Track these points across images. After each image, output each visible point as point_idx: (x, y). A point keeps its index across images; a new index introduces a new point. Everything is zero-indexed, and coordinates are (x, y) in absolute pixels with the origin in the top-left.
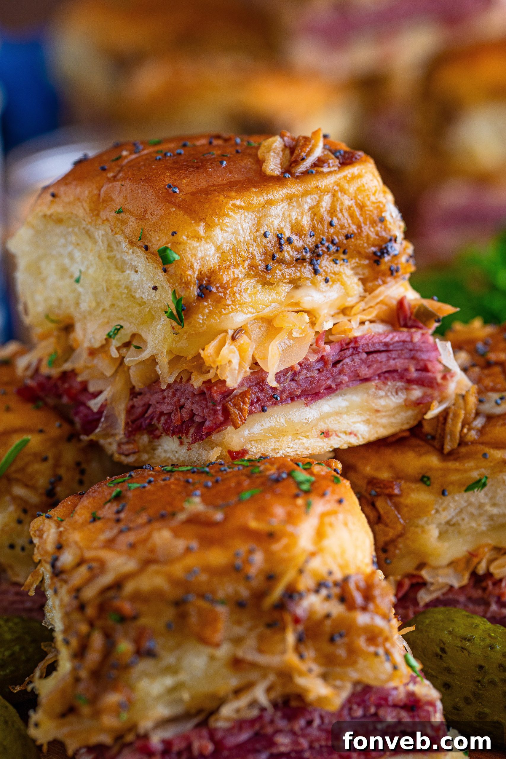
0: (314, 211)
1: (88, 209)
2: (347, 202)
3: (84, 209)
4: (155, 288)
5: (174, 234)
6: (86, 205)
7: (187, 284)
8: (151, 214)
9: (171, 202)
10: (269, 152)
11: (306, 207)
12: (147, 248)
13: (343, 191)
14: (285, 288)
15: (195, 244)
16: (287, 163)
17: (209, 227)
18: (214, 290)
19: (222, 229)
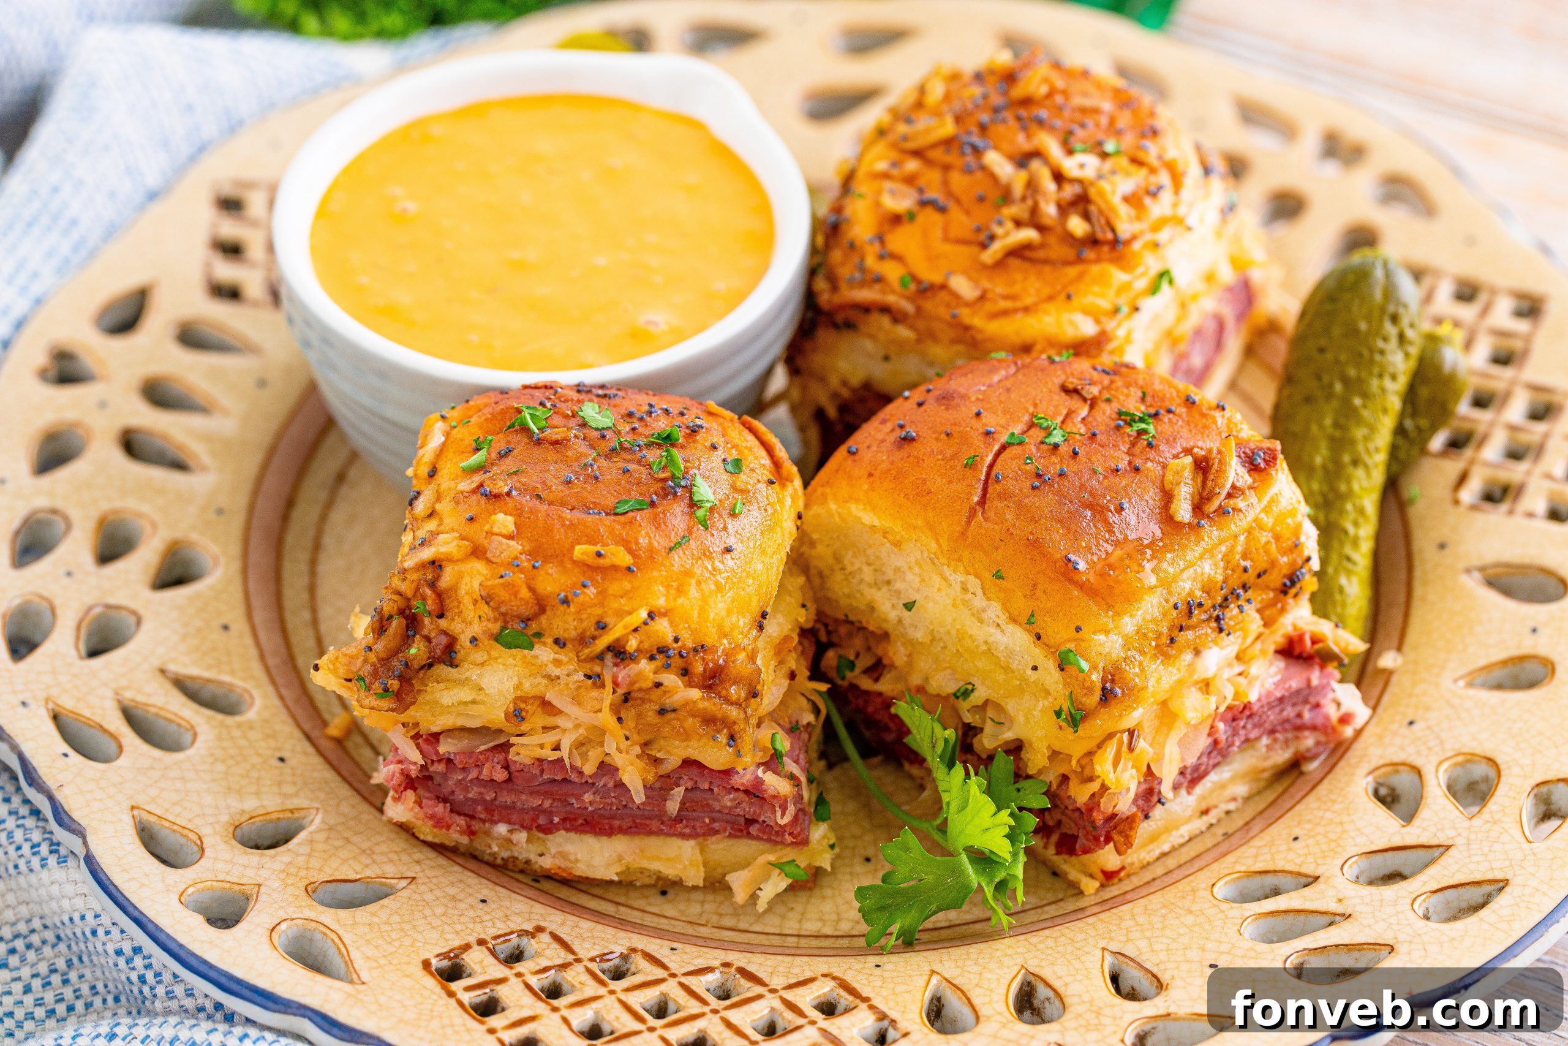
0: (1227, 560)
1: (945, 547)
2: (1264, 537)
3: (940, 546)
4: (1035, 668)
5: (1078, 629)
6: (944, 543)
7: (1090, 690)
8: (1044, 592)
9: (1070, 580)
10: (1178, 484)
11: (1220, 556)
12: (1039, 637)
13: (1261, 528)
14: (1188, 657)
15: (1102, 637)
16: (1197, 497)
17: (1118, 614)
18: (1119, 691)
19: (1131, 616)
